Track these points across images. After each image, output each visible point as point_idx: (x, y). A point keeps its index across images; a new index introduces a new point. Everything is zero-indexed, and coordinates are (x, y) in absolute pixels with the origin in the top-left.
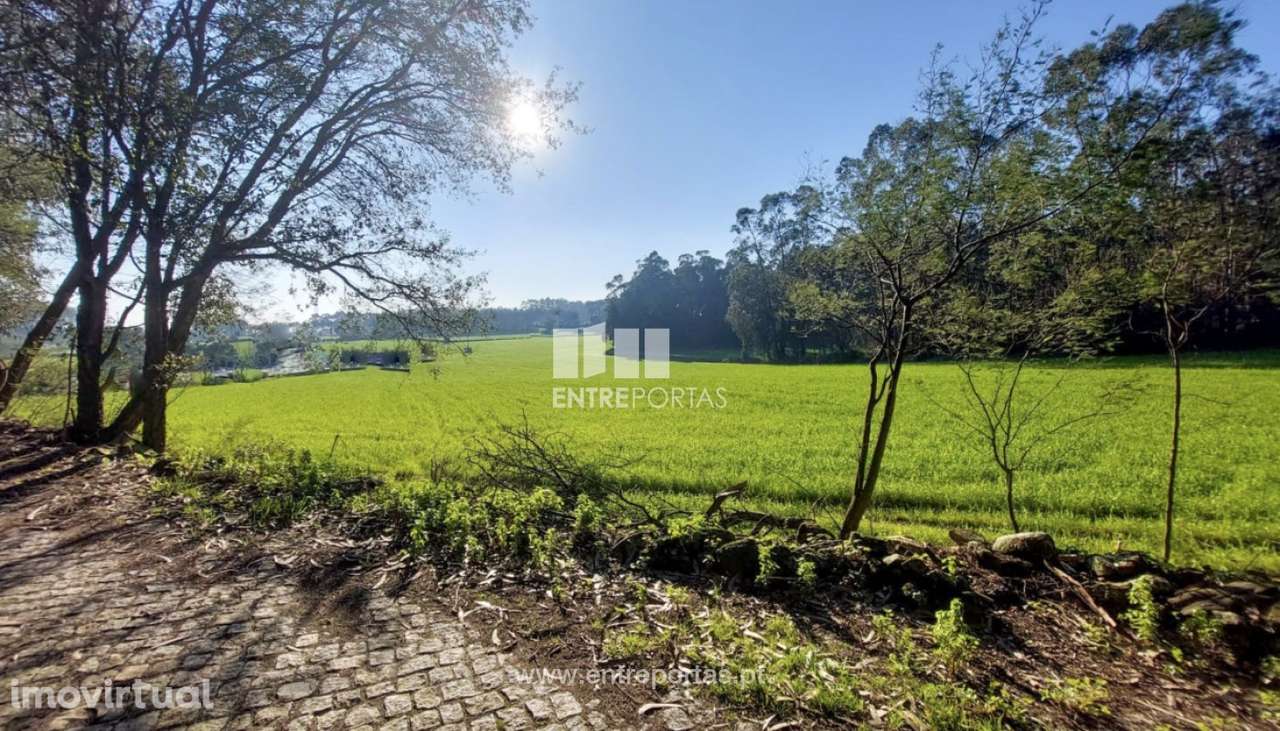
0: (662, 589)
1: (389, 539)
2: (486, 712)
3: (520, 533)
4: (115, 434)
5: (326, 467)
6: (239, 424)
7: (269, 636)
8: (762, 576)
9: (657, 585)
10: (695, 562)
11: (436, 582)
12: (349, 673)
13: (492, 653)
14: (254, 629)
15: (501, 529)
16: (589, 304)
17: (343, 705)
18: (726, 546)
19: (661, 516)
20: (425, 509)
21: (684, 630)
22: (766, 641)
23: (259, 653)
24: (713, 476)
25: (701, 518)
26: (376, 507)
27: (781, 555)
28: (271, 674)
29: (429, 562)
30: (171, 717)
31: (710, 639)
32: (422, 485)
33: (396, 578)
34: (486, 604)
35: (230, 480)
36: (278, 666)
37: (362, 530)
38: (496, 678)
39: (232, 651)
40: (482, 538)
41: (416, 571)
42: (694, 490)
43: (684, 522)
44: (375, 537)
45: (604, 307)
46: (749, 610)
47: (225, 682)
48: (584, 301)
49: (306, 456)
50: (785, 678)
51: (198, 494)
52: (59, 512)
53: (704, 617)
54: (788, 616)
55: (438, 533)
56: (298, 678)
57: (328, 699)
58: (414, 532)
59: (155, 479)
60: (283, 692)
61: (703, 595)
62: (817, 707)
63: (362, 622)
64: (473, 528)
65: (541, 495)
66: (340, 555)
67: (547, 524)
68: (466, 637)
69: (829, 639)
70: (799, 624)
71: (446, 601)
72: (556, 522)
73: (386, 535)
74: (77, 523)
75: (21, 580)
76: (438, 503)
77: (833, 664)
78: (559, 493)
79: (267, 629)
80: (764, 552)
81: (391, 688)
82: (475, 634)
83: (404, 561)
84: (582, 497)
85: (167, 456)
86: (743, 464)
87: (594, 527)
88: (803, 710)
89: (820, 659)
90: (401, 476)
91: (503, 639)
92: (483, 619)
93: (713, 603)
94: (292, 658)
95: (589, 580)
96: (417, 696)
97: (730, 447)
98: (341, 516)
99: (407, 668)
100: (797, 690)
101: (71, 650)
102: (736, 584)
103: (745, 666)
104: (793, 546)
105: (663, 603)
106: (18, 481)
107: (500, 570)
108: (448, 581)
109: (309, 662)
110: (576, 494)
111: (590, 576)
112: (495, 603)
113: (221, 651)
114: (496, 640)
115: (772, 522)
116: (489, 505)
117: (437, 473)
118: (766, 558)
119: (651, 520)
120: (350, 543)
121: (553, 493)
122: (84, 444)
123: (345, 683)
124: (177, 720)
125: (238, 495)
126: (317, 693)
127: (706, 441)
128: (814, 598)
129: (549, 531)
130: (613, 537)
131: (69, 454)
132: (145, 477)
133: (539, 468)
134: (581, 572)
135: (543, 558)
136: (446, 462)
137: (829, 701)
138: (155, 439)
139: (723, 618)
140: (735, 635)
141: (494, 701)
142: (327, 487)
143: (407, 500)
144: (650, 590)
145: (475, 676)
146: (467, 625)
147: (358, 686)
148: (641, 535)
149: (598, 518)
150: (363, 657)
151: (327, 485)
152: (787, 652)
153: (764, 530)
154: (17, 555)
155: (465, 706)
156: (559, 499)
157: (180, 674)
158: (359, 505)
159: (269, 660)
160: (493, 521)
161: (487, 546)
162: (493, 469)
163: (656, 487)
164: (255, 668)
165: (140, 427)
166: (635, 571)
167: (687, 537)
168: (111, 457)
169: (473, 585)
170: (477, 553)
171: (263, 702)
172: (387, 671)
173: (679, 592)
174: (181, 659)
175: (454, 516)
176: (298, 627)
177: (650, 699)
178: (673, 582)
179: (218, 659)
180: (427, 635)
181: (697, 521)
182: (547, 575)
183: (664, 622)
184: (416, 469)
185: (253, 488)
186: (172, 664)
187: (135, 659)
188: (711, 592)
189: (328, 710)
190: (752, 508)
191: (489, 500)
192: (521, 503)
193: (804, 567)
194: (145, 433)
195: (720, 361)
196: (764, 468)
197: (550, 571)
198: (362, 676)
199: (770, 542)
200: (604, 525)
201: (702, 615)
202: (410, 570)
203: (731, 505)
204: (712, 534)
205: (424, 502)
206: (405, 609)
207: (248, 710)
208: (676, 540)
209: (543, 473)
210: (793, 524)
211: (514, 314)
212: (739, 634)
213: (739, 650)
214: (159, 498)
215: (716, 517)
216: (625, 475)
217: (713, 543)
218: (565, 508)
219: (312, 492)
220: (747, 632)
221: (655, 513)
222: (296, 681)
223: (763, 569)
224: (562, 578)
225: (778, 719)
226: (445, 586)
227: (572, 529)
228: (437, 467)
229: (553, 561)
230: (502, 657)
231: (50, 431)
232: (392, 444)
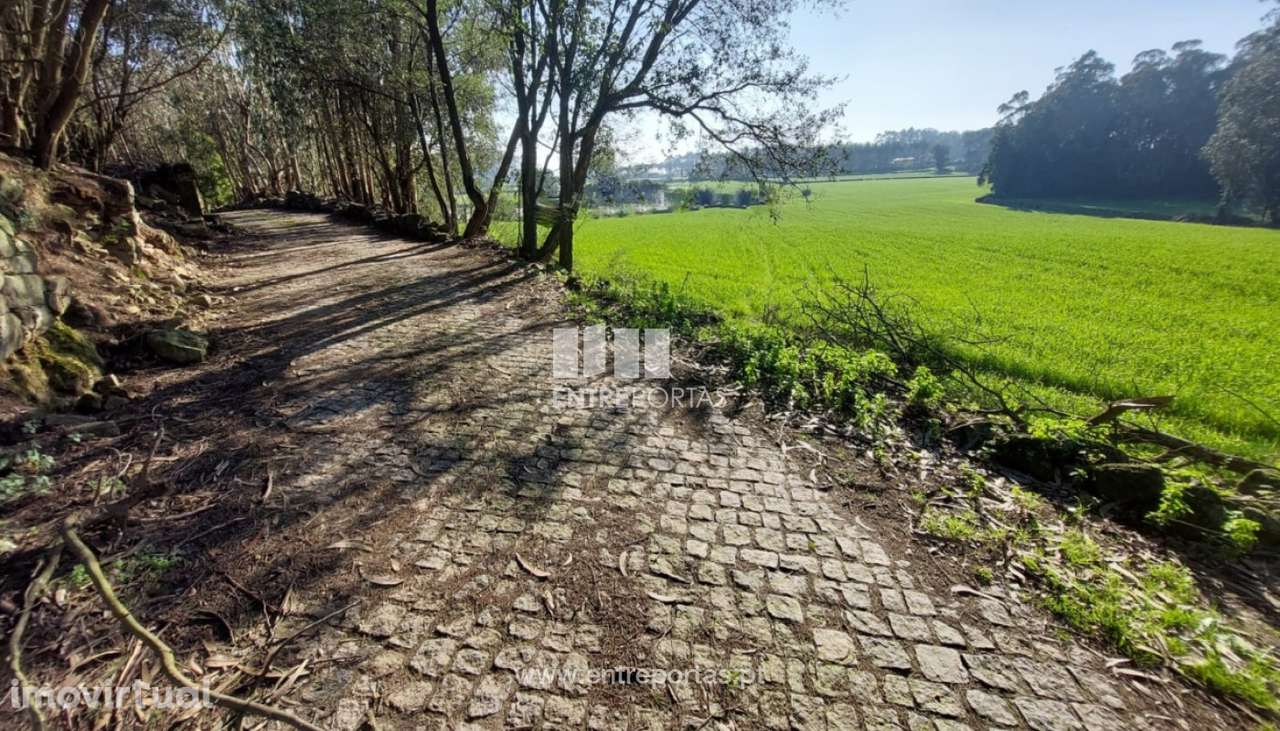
0: (1003, 488)
1: (727, 369)
2: (799, 531)
3: (846, 390)
4: (543, 254)
5: (681, 299)
6: (618, 254)
7: (642, 421)
8: (1159, 514)
9: (999, 481)
10: (1058, 472)
11: (764, 415)
12: (695, 465)
13: (808, 487)
14: (633, 413)
15: (828, 383)
16: (968, 135)
17: (690, 486)
18: (1112, 466)
19: (1021, 410)
20: (758, 349)
21: (1023, 536)
22: (1140, 584)
23: (636, 432)
24: (1110, 376)
25: (1081, 424)
26: (717, 340)
27: (1202, 502)
28: (644, 448)
29: (759, 397)
30: (588, 456)
31: (1058, 556)
32: (757, 328)
33: (732, 403)
34: (807, 446)
35: (612, 299)
36: (649, 444)
37: (706, 357)
38: (811, 509)
39: (619, 426)
40: (808, 386)
41: (747, 402)
42: (1074, 388)
43: (1054, 424)
44: (716, 365)
45: (991, 137)
46: (1126, 545)
47: (617, 444)
48: (961, 131)
49: (665, 287)
50: (1159, 632)
51: (594, 307)
52: (520, 306)
53: (1056, 531)
54: (1187, 570)
55: (770, 374)
56: (660, 457)
57: (681, 478)
58: (748, 369)
59: (567, 292)
60: (652, 462)
61: (1059, 509)
62: (1199, 677)
63: (705, 430)
64: (800, 376)
65: (874, 359)
66: (690, 373)
67: (877, 388)
68: (787, 467)
69: (1247, 616)
70: (1202, 584)
71: (772, 433)
72: (886, 388)
73: (725, 365)
74: (530, 315)
75: (507, 347)
76: (770, 347)
77: (1241, 642)
78: (893, 360)
79: (642, 416)
80: (1171, 488)
81: (725, 486)
82: (794, 467)
83: (739, 391)
84: (922, 369)
85: (574, 275)
86: (1168, 369)
87: (931, 403)
88: (1171, 670)
89: (1221, 631)
90: (737, 314)
91: (819, 479)
92: (804, 457)
93: (1071, 521)
94: (658, 442)
95: (916, 454)
96: (744, 498)
97: (1151, 343)
98: (690, 341)
99: (737, 475)
100: (1172, 649)
101: (536, 397)
102: (1112, 511)
103: (1101, 598)
104: (1230, 494)
105: (1002, 501)
106: (498, 282)
107: (822, 420)
108: (774, 417)
109: (668, 448)
110: (915, 364)
111: (918, 451)
112: (816, 447)
113: (614, 423)
114: (813, 476)
115: (1197, 455)
116: (818, 358)
117: (769, 317)
118: (1175, 496)
119: (1006, 412)
120: (697, 366)
121: (888, 358)
122: (529, 260)
123: (692, 471)
124: (591, 458)
125: (619, 311)
126: (673, 471)
127: (1112, 330)
128: (1240, 562)
129: (878, 396)
130: (953, 418)
131: (522, 267)
132: (563, 289)
133: (874, 329)
134: (908, 444)
135: (868, 420)
136: (778, 308)
137: (1219, 678)
138: (566, 262)
139: (1082, 540)
140: (1096, 563)
141: (807, 525)
142: (681, 317)
143: (744, 339)
144: (988, 484)
145: (793, 500)
146: (789, 457)
147: (701, 476)
148: (990, 425)
149: (938, 395)
150: (705, 456)
151: (680, 313)
152: (1172, 607)
153: (1179, 460)
154: (504, 330)
155: (782, 519)
156: (893, 366)
157: (591, 430)
158: (706, 336)
159: (642, 438)
160: (820, 374)
161: (812, 395)
162: (823, 322)
163: (1017, 373)
164: (634, 440)
165: (558, 251)
166: (972, 460)
167: (1053, 441)
168: (543, 271)
169: (797, 426)
170: (802, 399)
171: (639, 465)
172: (723, 472)
173: (1032, 501)
174: (591, 421)
175: (784, 362)
176: (661, 419)
177: (967, 583)
178: (1021, 484)
179: (612, 427)
180: (755, 455)
181: (1073, 427)
182: (870, 437)
183: (1000, 520)
184: (747, 310)
185: (628, 308)
186: (586, 422)
187: (567, 413)
188: (1072, 509)
189: (680, 485)
190: (1167, 428)
191: (818, 353)
192: (851, 362)
193: (1236, 524)
194: (561, 255)
195: (1168, 218)
196: (1205, 381)
197: (874, 434)
198: (704, 470)
199: (1187, 479)
200: (943, 404)
201: (1054, 528)
202: (743, 400)
203: (1134, 418)
204: (1091, 447)
205: (758, 343)
206: (738, 430)
207: (630, 467)
208: (1038, 442)
209: (877, 335)
210: (1238, 465)
211: (866, 150)
212: (1104, 565)
213: (1096, 579)
214: (571, 305)
215: (1105, 429)
216: (977, 352)
217: (1091, 457)
218: (897, 376)
219: (669, 318)
220: (1113, 566)
221: (1013, 404)
222: (659, 458)
223: (1163, 506)
224: (886, 443)
225: (1133, 665)
226: (771, 420)
227: (904, 399)
228: (770, 312)
229: (877, 424)
230: (818, 494)
231: (510, 249)
232: (728, 284)
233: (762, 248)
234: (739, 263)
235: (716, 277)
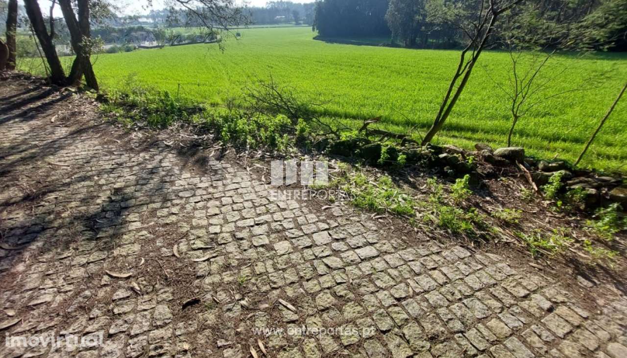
0: (335, 163)
1: (212, 136)
2: (261, 205)
3: (271, 136)
4: (72, 80)
5: (178, 100)
6: (130, 77)
7: (170, 174)
8: (381, 160)
9: (333, 161)
10: (351, 152)
11: (236, 155)
12: (206, 189)
13: (262, 184)
14: (163, 171)
15: (263, 133)
16: (305, 5)
17: (205, 200)
18: (367, 146)
19: (338, 130)
20: (227, 123)
21: (343, 180)
22: (378, 186)
23: (168, 180)
24: (365, 111)
25: (357, 132)
26: (204, 121)
27: (392, 152)
28: (174, 188)
29: (232, 147)
30: (140, 201)
31: (354, 184)
32: (223, 111)
33: (218, 153)
34: (258, 165)
35: (133, 105)
36: (176, 185)
37: (200, 131)
38: (265, 193)
39: (156, 179)
40: (254, 137)
41: (226, 150)
42: (355, 117)
43: (348, 134)
44: (206, 134)
45: (314, 8)
46: (373, 173)
47: (157, 190)
48: (302, 3)
49: (166, 95)
50: (384, 200)
51: (122, 112)
52: (63, 119)
53: (353, 175)
54: (390, 177)
55: (235, 134)
56: (185, 190)
57: (199, 197)
58: (223, 133)
59: (99, 105)
60: (181, 194)
61: (354, 166)
62: (395, 211)
63: (207, 170)
64: (250, 132)
65: (281, 118)
66: (192, 142)
67: (284, 132)
68: (251, 177)
69: (405, 187)
70: (394, 180)
71: (241, 163)
72: (288, 131)
73: (211, 134)
74: (73, 124)
75: (61, 148)
76: (232, 120)
77: (405, 196)
78: (289, 118)
79: (169, 171)
80: (384, 150)
81: (223, 195)
82: (254, 176)
83: (221, 146)
84: (300, 120)
85: (101, 93)
86: (381, 105)
87: (306, 134)
88: (388, 212)
89: (400, 194)
90: (213, 105)
91: (266, 179)
92: (258, 171)
93: (357, 170)
94: (181, 182)
95: (303, 157)
96: (234, 198)
97: (376, 96)
98: (189, 124)
99: (228, 188)
100: (388, 205)
101: (93, 176)
102: (368, 162)
103: (367, 195)
104: (398, 148)
105: (335, 169)
106: (39, 103)
107: (263, 151)
108: (241, 155)
109: (188, 184)
110: (298, 118)
111: (304, 156)
112: (262, 165)
113: (152, 179)
114: (263, 179)
115: (390, 135)
116: (256, 122)
117: (230, 105)
118: (384, 152)
119: (332, 132)
120: (196, 137)
121: (286, 117)
122: (62, 85)
123: (205, 192)
124: (142, 202)
125: (140, 112)
126: (194, 195)
127: (364, 92)
128: (403, 170)
129: (285, 135)
130: (314, 139)
131: (57, 91)
132: (95, 103)
133: (280, 104)
134: (299, 154)
135: (282, 147)
136: (234, 99)
137: (400, 209)
138: (92, 84)
139: (361, 176)
140: (365, 183)
141: (264, 201)
142: (180, 110)
143: (218, 118)
144: (330, 163)
145: (256, 192)
146: (251, 173)
147: (210, 193)
148: (327, 139)
149: (308, 130)
150: (210, 183)
151: (179, 109)
152: (386, 191)
153: (386, 138)
154: (55, 137)
155: (253, 202)
156: (289, 120)
157: (138, 186)
158: (196, 119)
159: (172, 183)
160: (259, 130)
161: (256, 140)
162: (257, 104)
163: (336, 115)
164: (167, 185)
165: (83, 77)
166: (323, 155)
167: (348, 141)
168: (76, 93)
169: (252, 157)
170: (252, 143)
171: (174, 198)
172: (221, 189)
173: (344, 165)
174: (137, 181)
175: (241, 127)
176: (181, 170)
177: (327, 204)
178: (341, 160)
179: (151, 181)
180: (235, 176)
181: (355, 133)
182: (284, 154)
183: (335, 176)
184: (220, 102)
185: (145, 110)
186: (134, 183)
187: (119, 180)
188: (357, 165)
189: (200, 201)
190: (381, 127)
191: (256, 119)
192: (271, 122)
193: (401, 158)
194: (87, 80)
195: (377, 45)
196: (391, 108)
197: (286, 153)
198: (211, 190)
199: (387, 145)
200: (310, 134)
201: (352, 174)
202: (224, 150)
203: (372, 126)
204: (360, 140)
205: (226, 119)
206: (224, 165)
207: (169, 200)
208: (344, 142)
209: (282, 107)
210: (400, 137)
211: (262, 11)
212: (367, 183)
213: (366, 189)
214: (104, 113)
215: (364, 132)
216: (321, 109)
217: (361, 144)
218: (292, 125)
219: (173, 112)
220: (370, 182)
221: (334, 129)
222: (185, 191)
223: (382, 157)
224: (291, 156)
225: (378, 214)
226: (240, 157)
227: (295, 134)
228: (230, 102)
229: (286, 148)
230: (266, 186)
231: (42, 79)
232: (206, 88)
233: (221, 67)
234: (210, 76)
235: (199, 85)
